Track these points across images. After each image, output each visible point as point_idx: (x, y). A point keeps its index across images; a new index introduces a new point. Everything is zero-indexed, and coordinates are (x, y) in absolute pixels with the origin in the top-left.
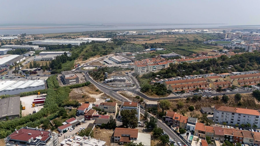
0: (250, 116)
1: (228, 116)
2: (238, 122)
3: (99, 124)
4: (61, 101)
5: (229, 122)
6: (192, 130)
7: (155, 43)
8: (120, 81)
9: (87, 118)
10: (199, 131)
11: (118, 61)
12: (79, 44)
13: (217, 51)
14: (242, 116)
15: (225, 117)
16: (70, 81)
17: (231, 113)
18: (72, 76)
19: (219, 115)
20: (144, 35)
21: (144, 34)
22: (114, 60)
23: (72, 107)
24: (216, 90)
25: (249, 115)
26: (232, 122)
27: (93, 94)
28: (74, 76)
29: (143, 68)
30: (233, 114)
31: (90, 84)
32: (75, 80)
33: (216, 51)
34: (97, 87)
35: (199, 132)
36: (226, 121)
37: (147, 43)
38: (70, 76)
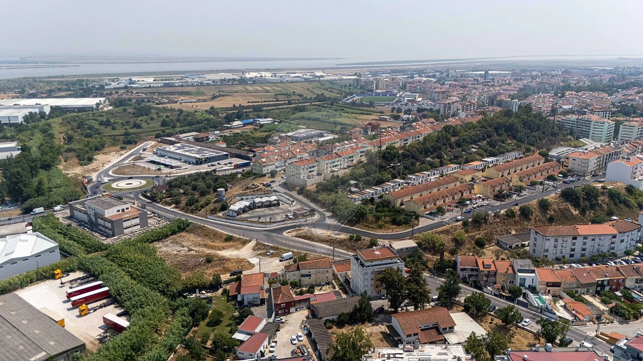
0: (603, 238)
1: (565, 245)
2: (583, 252)
3: (330, 318)
4: (161, 282)
5: (567, 257)
6: (529, 286)
7: (234, 105)
8: (267, 206)
9: (281, 309)
10: (547, 283)
11: (196, 158)
12: (20, 120)
13: (390, 119)
14: (590, 238)
15: (559, 248)
16: (125, 224)
17: (571, 238)
18: (123, 210)
19: (549, 245)
20: (182, 86)
21: (181, 84)
22: (178, 157)
23: (204, 292)
24: (492, 197)
25: (600, 235)
26: (572, 256)
27: (224, 248)
28: (127, 209)
29: (310, 168)
30: (575, 238)
31: (191, 226)
32: (137, 221)
33: (387, 119)
34: (218, 230)
35: (548, 285)
36: (562, 255)
37: (215, 107)
38: (118, 211)
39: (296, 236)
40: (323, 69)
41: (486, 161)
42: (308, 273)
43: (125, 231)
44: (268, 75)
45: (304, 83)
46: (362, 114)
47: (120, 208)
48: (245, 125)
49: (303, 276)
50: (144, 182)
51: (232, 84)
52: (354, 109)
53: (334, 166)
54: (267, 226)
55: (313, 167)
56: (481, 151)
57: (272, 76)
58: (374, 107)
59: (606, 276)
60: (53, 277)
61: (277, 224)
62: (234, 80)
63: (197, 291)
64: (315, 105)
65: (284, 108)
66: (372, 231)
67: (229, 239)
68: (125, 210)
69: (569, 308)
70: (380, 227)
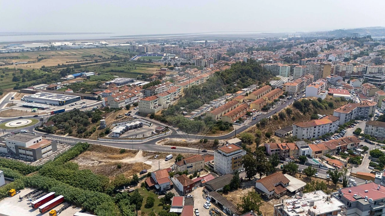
0: (326, 125)
1: (311, 131)
2: (319, 134)
3: (219, 189)
4: (97, 186)
5: (312, 137)
6: (307, 154)
7: (59, 65)
8: (134, 128)
9: (187, 189)
10: (316, 152)
11: (59, 102)
13: (167, 70)
14: (321, 126)
15: (309, 133)
16: (43, 151)
17: (313, 127)
18: (37, 141)
19: (304, 132)
20: (8, 52)
21: (7, 51)
22: (44, 101)
23: (129, 187)
25: (325, 124)
26: (314, 136)
27: (123, 158)
28: (40, 140)
30: (315, 127)
31: (90, 146)
32: (50, 147)
34: (112, 147)
36: (310, 137)
37: (45, 66)
38: (35, 142)
39: (165, 144)
40: (105, 40)
41: (244, 91)
42: (191, 165)
43: (43, 156)
44: (70, 44)
45: (96, 49)
46: (148, 67)
47: (35, 140)
48: (75, 77)
49: (188, 167)
50: (30, 121)
51: (46, 50)
52: (141, 64)
53: (167, 100)
54: (143, 140)
55: (156, 101)
56: (240, 85)
57: (73, 45)
58: (152, 63)
59: (339, 145)
60: (9, 195)
61: (149, 138)
62: (46, 48)
63: (125, 188)
64: (114, 62)
65: (94, 65)
66: (209, 135)
67: (123, 152)
68: (39, 141)
69: (330, 163)
70: (214, 133)
